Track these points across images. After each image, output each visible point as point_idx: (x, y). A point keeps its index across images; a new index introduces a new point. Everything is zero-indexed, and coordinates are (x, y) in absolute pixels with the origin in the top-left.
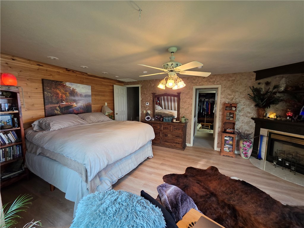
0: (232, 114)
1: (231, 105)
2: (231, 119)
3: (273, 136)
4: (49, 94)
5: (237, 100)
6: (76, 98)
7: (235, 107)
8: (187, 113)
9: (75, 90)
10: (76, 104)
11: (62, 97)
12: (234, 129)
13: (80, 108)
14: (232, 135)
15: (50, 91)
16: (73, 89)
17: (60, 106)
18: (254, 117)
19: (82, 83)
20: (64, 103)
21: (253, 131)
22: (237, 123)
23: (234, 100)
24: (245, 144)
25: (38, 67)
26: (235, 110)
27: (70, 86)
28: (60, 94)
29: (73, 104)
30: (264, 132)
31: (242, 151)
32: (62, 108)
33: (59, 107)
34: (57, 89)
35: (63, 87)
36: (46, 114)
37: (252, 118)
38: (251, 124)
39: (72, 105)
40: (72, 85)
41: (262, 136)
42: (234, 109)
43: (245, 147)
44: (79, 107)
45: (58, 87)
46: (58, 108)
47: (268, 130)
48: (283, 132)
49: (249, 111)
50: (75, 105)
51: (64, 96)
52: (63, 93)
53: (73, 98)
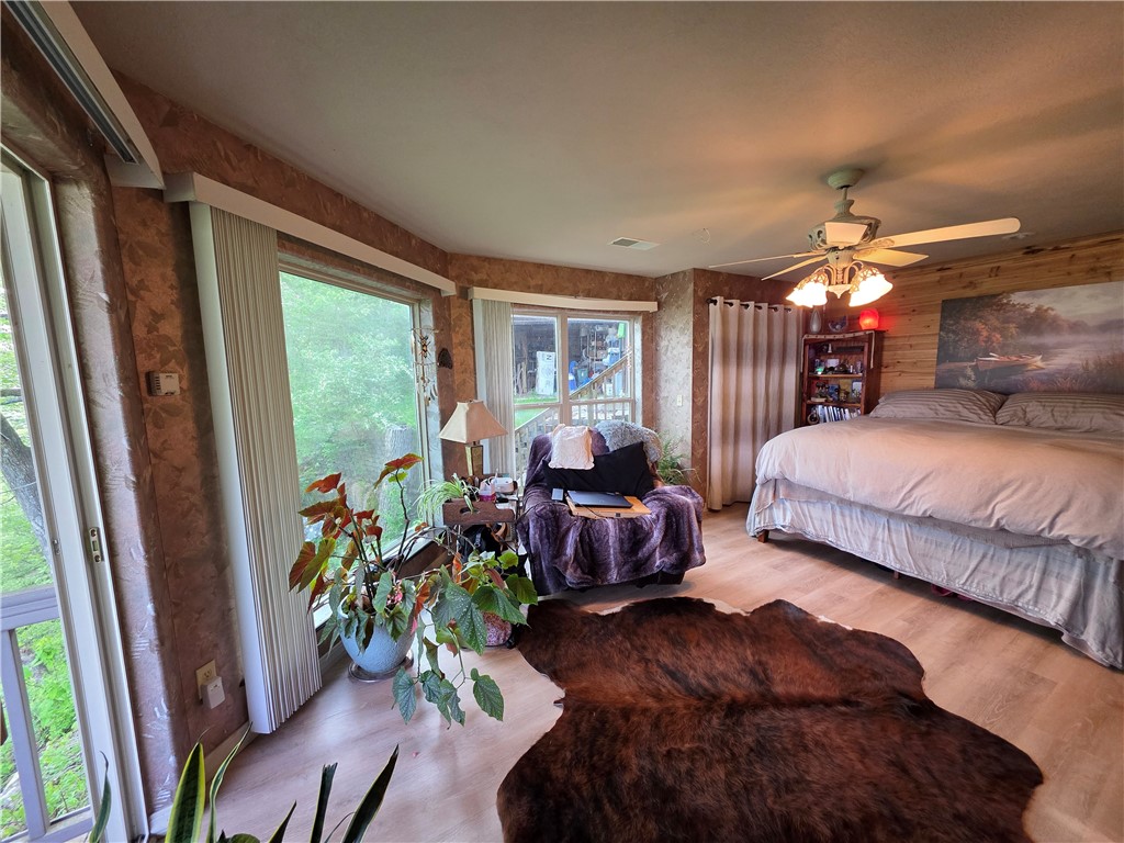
4: (950, 335)
9: (1046, 311)
10: (1043, 360)
11: (989, 339)
15: (954, 328)
16: (1038, 309)
17: (976, 365)
20: (994, 358)
27: (1026, 301)
28: (985, 333)
29: (1029, 361)
32: (986, 371)
34: (975, 320)
35: (999, 310)
39: (1025, 365)
40: (1034, 296)
45: (980, 314)
50: (1040, 364)
51: (998, 336)
52: (995, 329)
53: (1032, 340)
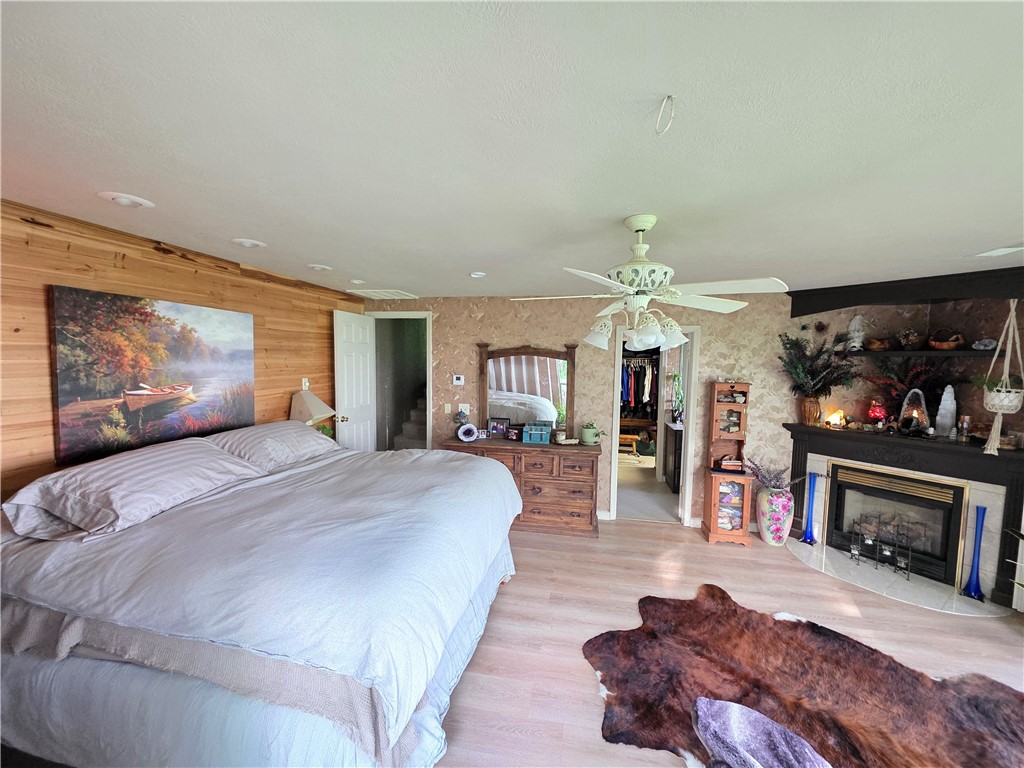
0: (734, 414)
1: (732, 387)
2: (733, 429)
3: (842, 476)
4: (78, 351)
5: (744, 372)
6: (196, 367)
7: (744, 394)
8: (598, 410)
9: (190, 331)
10: (195, 391)
11: (136, 364)
12: (739, 457)
13: (211, 405)
14: (739, 479)
15: (83, 339)
16: (183, 328)
17: (125, 403)
18: (790, 421)
19: (217, 301)
20: (146, 390)
21: (786, 462)
22: (748, 441)
23: (735, 373)
24: (775, 503)
25: (28, 229)
26: (745, 402)
27: (171, 315)
28: (130, 354)
29: (182, 394)
30: (817, 463)
31: (768, 523)
32: (138, 410)
33: (124, 408)
34: (114, 331)
35: (144, 322)
36: (62, 446)
37: (785, 426)
38: (781, 442)
39: (179, 399)
40: (178, 311)
41: (814, 476)
42: (740, 399)
43: (775, 511)
44: (208, 404)
45: (120, 322)
46: (117, 415)
47: (829, 458)
48: (870, 464)
49: (778, 404)
50: (192, 396)
51: (147, 359)
52: (143, 348)
53: (181, 366)
